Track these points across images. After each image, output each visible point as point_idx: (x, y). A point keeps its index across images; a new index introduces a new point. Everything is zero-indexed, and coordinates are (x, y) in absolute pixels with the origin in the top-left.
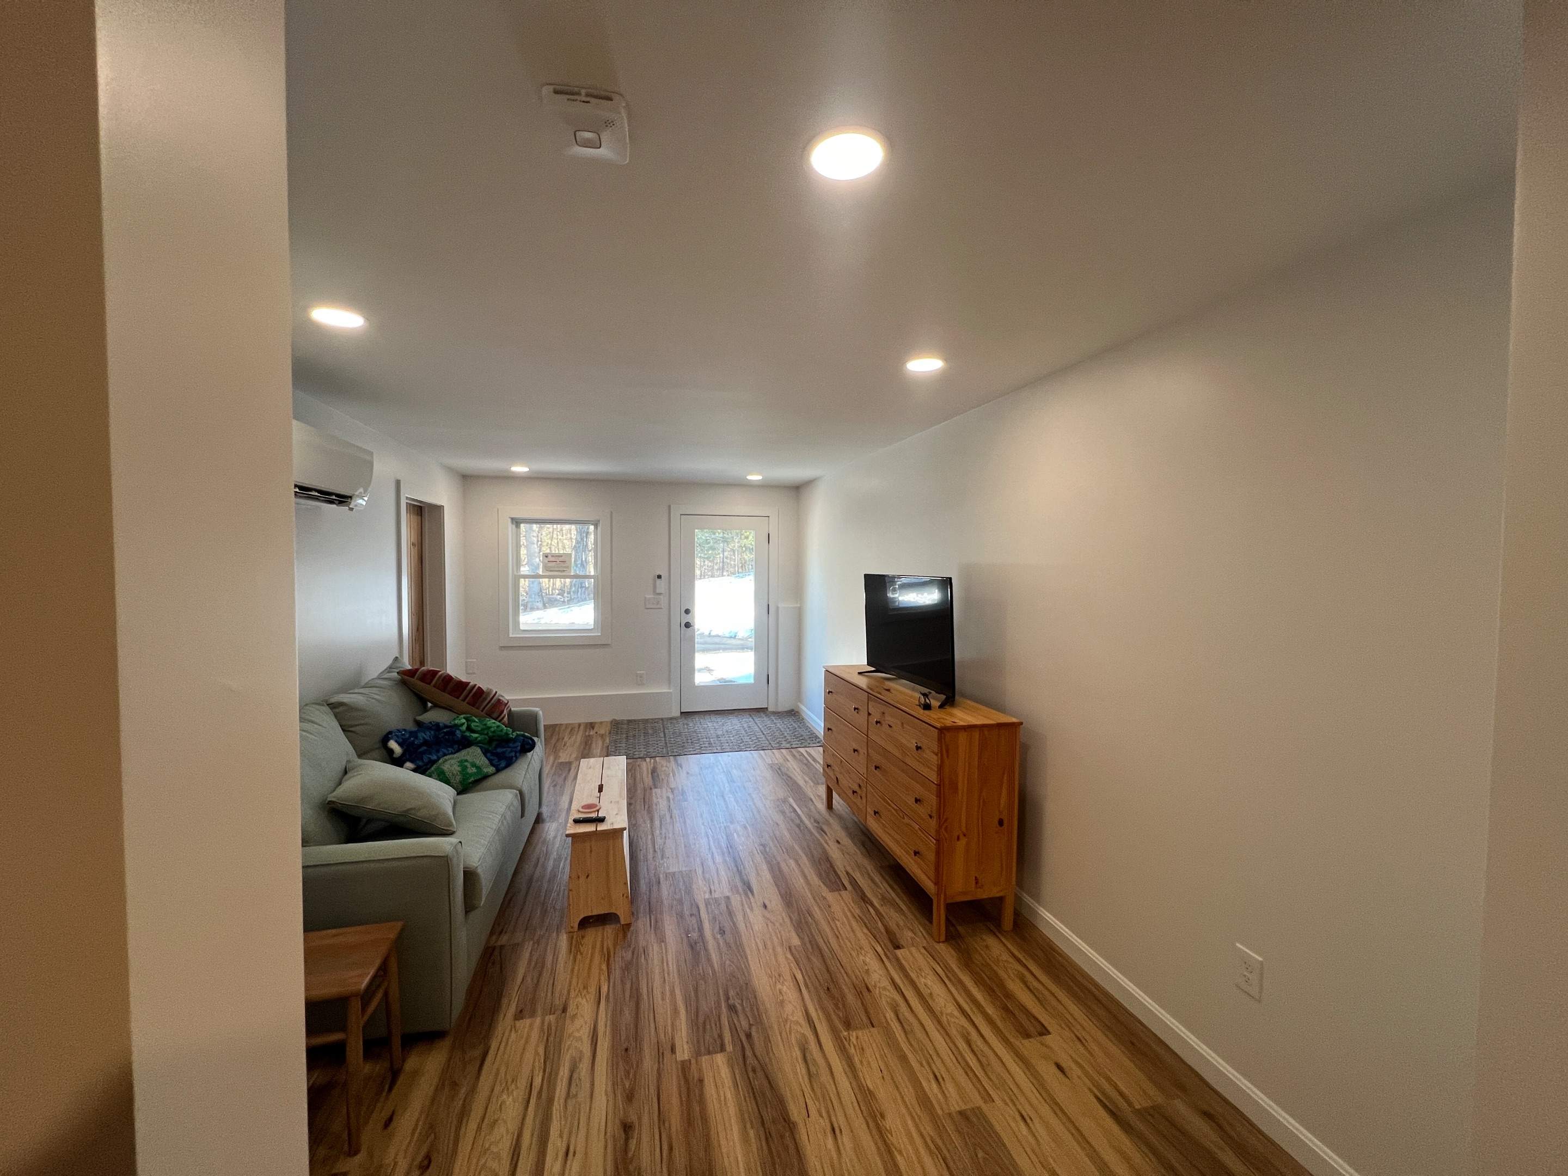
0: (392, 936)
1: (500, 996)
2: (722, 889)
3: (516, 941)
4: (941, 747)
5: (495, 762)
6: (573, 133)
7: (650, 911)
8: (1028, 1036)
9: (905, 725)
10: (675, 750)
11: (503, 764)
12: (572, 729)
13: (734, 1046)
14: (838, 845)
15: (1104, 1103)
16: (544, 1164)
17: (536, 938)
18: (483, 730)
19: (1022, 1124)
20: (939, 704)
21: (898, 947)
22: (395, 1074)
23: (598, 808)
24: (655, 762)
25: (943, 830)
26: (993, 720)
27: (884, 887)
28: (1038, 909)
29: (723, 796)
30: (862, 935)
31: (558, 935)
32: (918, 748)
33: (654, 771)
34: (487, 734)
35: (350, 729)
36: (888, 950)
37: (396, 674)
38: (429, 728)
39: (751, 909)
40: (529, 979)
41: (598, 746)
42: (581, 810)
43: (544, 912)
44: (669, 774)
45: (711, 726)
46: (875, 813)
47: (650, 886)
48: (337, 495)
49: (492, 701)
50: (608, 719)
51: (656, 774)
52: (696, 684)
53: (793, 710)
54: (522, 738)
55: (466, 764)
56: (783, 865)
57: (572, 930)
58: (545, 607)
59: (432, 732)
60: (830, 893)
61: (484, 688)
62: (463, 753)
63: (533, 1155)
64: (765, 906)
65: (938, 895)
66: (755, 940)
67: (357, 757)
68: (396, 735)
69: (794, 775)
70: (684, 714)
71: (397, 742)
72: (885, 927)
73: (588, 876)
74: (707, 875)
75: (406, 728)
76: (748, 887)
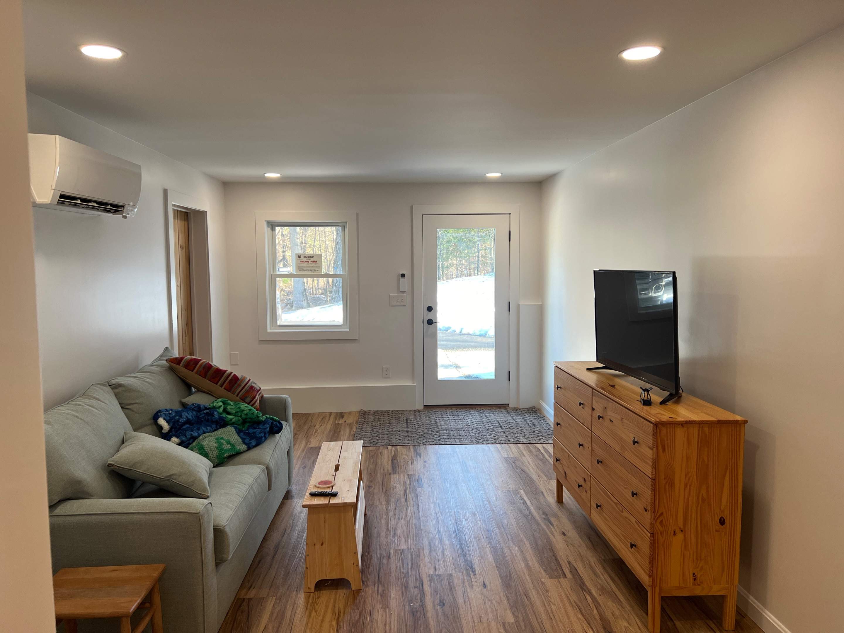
0: (156, 574)
2: (446, 567)
3: (262, 596)
4: (657, 441)
5: (247, 441)
7: (379, 582)
9: (625, 421)
10: (415, 440)
11: (254, 443)
12: (323, 417)
14: (564, 537)
17: (279, 594)
18: (237, 412)
20: (661, 400)
23: (332, 485)
24: (396, 450)
25: (658, 524)
26: (715, 417)
28: (763, 611)
29: (456, 485)
30: (576, 619)
31: (297, 594)
32: (635, 442)
33: (394, 459)
34: (241, 416)
35: (127, 407)
37: (165, 361)
38: (192, 409)
39: (472, 587)
40: (270, 627)
41: (345, 433)
42: (318, 485)
43: (287, 574)
44: (408, 462)
46: (598, 506)
47: (381, 558)
48: (112, 205)
49: (246, 387)
50: (355, 408)
51: (395, 461)
52: (439, 379)
53: (534, 408)
54: (271, 421)
55: (222, 441)
56: (506, 551)
57: (309, 591)
58: (309, 306)
59: (194, 413)
60: (549, 580)
61: (239, 376)
62: (220, 431)
64: (485, 585)
65: (652, 587)
66: (471, 613)
67: (133, 430)
68: (164, 414)
69: (529, 469)
70: (427, 407)
71: (164, 419)
72: (600, 615)
73: (322, 544)
74: (433, 554)
75: (174, 408)
76: (470, 568)
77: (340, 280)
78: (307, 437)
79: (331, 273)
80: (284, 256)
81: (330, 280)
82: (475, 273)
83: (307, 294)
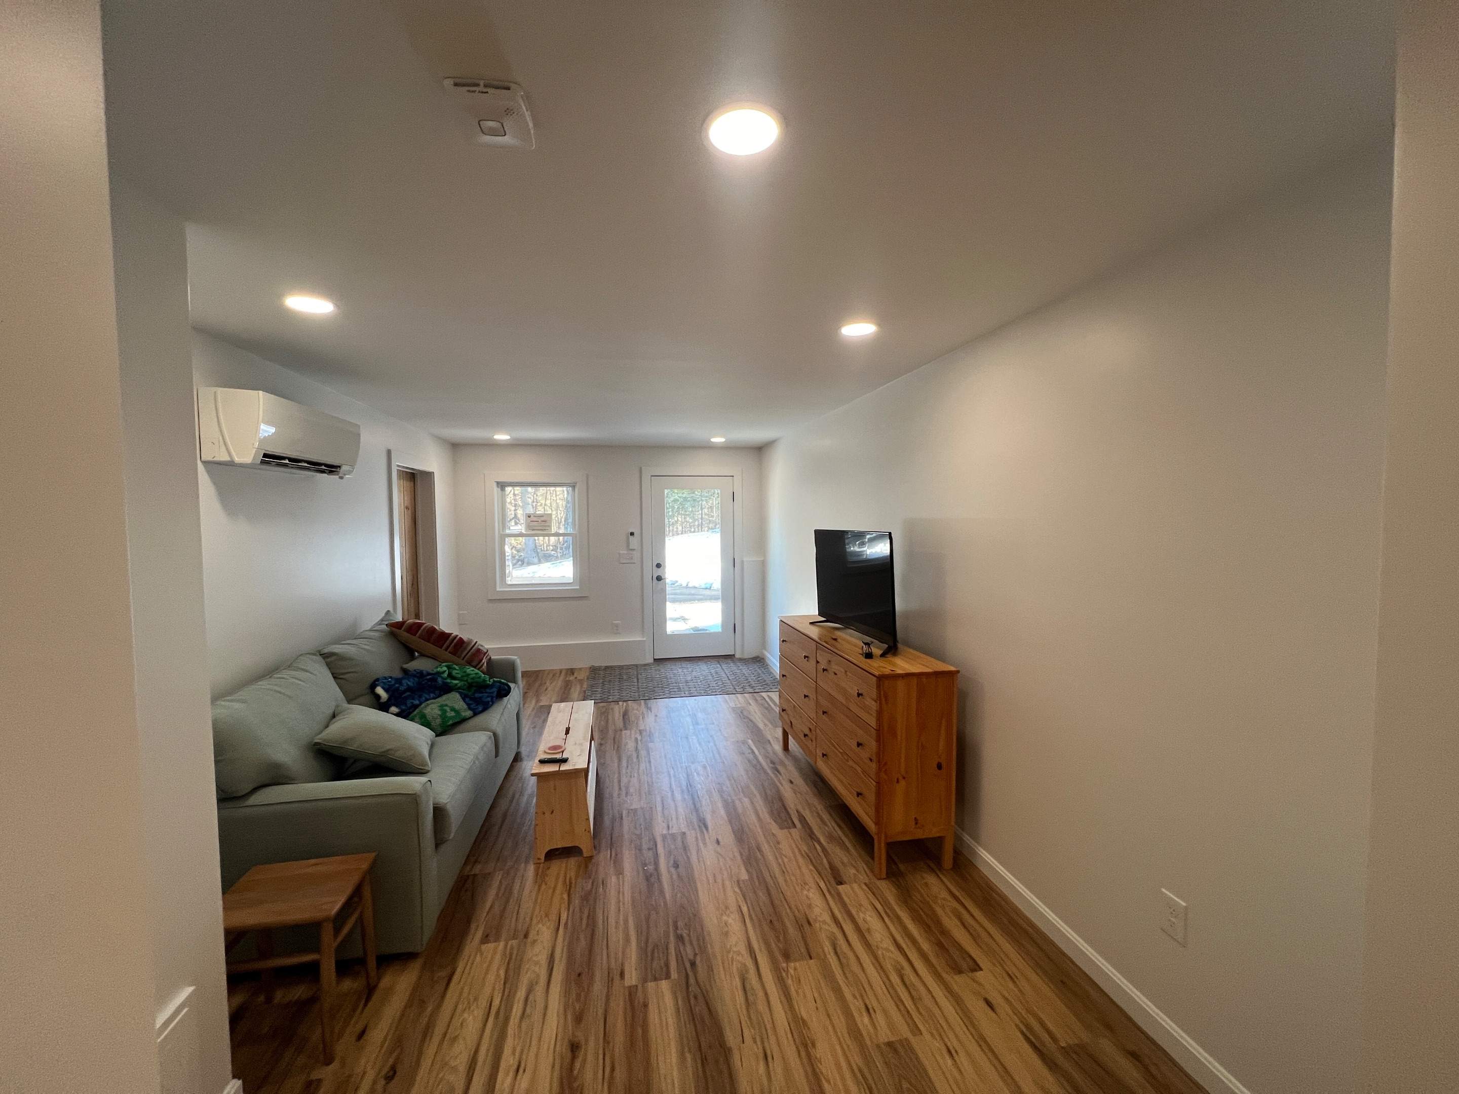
0: (365, 866)
1: (469, 922)
2: (679, 825)
3: (487, 871)
4: (880, 694)
5: (473, 706)
6: (477, 124)
7: (612, 844)
8: (960, 972)
9: (848, 673)
10: (646, 695)
11: (480, 708)
12: (554, 674)
13: (678, 973)
14: (791, 785)
15: (1028, 1038)
16: (496, 1079)
17: (506, 868)
18: (462, 676)
19: (947, 1057)
20: (880, 652)
21: (840, 883)
22: (371, 990)
23: (562, 750)
24: (627, 705)
25: (883, 773)
26: (931, 668)
27: (831, 825)
28: (977, 848)
29: (687, 738)
30: (808, 872)
31: (526, 867)
32: (859, 695)
33: (625, 715)
34: (466, 681)
35: (340, 677)
36: (831, 885)
37: (385, 626)
38: (415, 676)
39: (705, 844)
40: (497, 907)
41: (576, 691)
42: (548, 751)
43: (516, 843)
44: (639, 717)
45: (682, 673)
46: (824, 755)
47: (613, 820)
48: (326, 465)
49: (474, 648)
50: (587, 664)
51: (627, 717)
52: (668, 633)
53: (758, 657)
54: (499, 684)
55: (445, 708)
56: (737, 803)
57: (538, 862)
58: (540, 562)
59: (416, 679)
60: (780, 831)
61: (465, 637)
62: (444, 698)
63: (487, 1071)
64: (718, 842)
65: (878, 833)
66: (706, 873)
67: (346, 702)
68: (383, 682)
69: (755, 718)
70: (658, 661)
71: (383, 688)
72: (830, 863)
73: (552, 812)
74: (666, 812)
75: (394, 676)
76: (703, 824)
77: (570, 538)
78: (538, 695)
79: (561, 532)
80: (515, 515)
81: (561, 538)
82: (699, 530)
83: (539, 551)
